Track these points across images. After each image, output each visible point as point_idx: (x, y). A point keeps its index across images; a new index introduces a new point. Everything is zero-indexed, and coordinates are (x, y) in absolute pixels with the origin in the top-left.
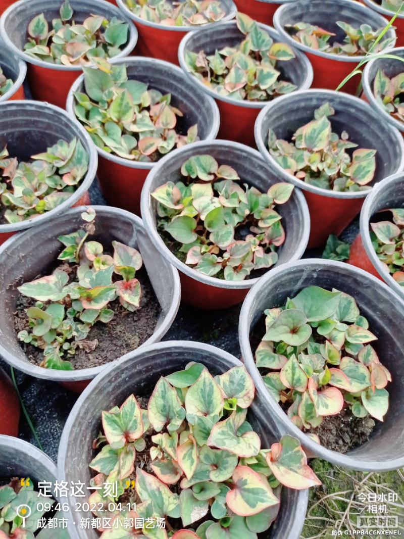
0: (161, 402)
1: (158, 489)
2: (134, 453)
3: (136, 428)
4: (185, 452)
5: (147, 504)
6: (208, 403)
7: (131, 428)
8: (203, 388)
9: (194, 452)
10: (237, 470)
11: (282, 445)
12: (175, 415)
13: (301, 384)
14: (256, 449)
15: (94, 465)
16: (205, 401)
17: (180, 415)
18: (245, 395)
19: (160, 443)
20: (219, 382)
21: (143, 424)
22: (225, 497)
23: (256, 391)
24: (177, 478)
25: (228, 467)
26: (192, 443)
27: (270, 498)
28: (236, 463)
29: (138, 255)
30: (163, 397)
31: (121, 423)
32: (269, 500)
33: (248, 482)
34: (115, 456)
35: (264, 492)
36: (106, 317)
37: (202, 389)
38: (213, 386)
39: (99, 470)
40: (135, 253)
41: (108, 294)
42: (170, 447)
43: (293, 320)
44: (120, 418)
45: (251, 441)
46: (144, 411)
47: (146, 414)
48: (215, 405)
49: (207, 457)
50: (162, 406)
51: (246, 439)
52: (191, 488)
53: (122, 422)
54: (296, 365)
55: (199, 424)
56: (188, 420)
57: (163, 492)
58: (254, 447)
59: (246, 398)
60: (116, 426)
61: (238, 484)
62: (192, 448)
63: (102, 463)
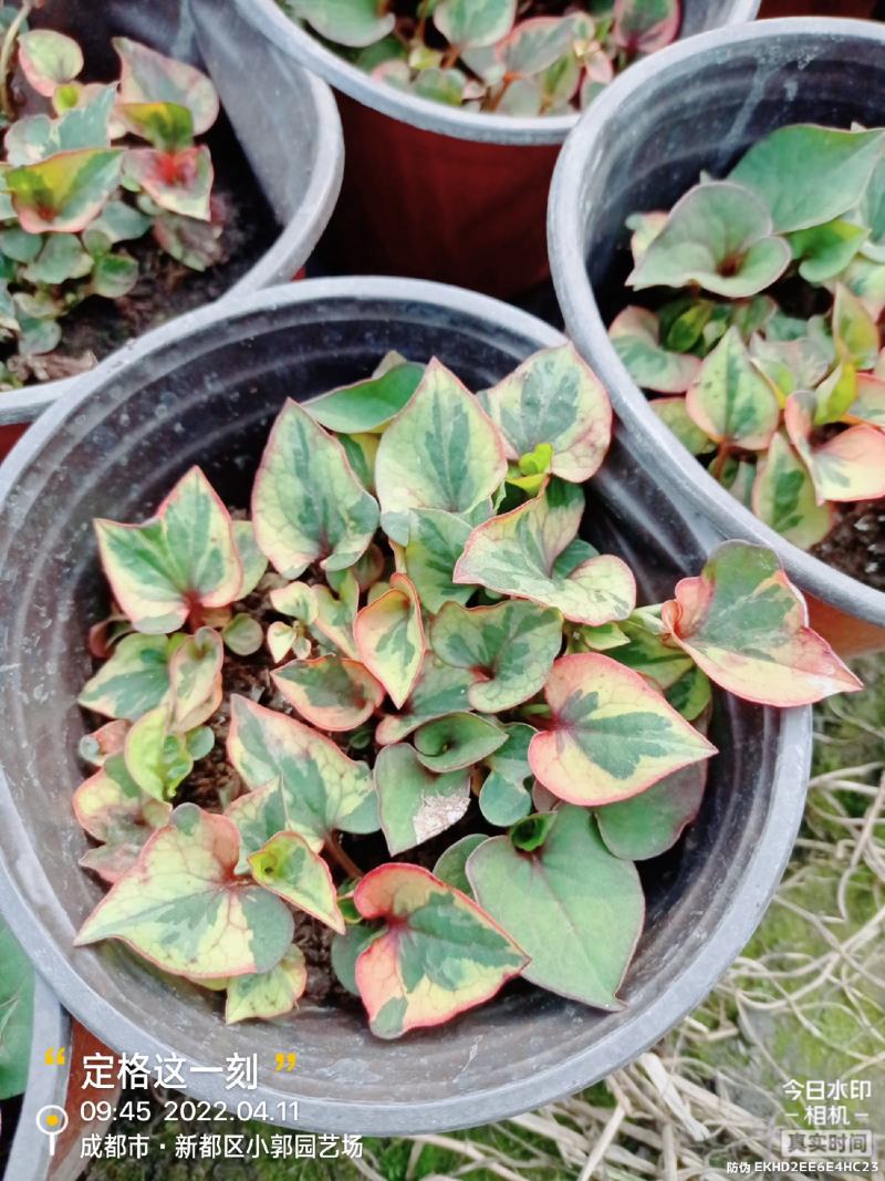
0: (294, 488)
1: (306, 755)
2: (220, 652)
3: (220, 575)
4: (383, 631)
5: (266, 795)
6: (453, 479)
7: (205, 576)
8: (432, 429)
9: (414, 628)
10: (559, 671)
11: (713, 582)
12: (345, 526)
13: (756, 423)
14: (624, 603)
15: (94, 697)
16: (441, 474)
17: (357, 520)
18: (578, 440)
19: (299, 613)
20: (487, 407)
21: (244, 566)
22: (525, 758)
23: (617, 422)
24: (364, 715)
25: (530, 663)
26: (406, 605)
27: (681, 741)
28: (556, 648)
29: (204, 85)
30: (302, 472)
31: (169, 559)
32: (680, 747)
33: (602, 698)
34: (159, 667)
35: (660, 725)
36: (114, 283)
37: (429, 435)
38: (465, 417)
39: (109, 711)
40: (193, 81)
41: (102, 179)
42: (335, 623)
43: (727, 225)
44: (160, 543)
45: (604, 584)
46: (243, 526)
47: (249, 533)
48: (476, 479)
49: (457, 643)
50: (301, 502)
51: (585, 581)
52: (409, 739)
53: (171, 557)
54: (741, 364)
55: (425, 540)
56: (389, 531)
57: (320, 762)
58: (615, 598)
59: (581, 449)
60: (154, 572)
61: (569, 714)
62: (407, 618)
63: (120, 692)
